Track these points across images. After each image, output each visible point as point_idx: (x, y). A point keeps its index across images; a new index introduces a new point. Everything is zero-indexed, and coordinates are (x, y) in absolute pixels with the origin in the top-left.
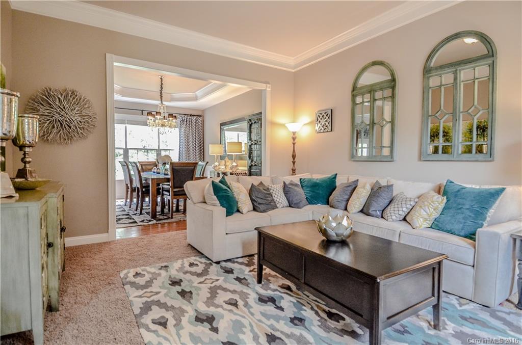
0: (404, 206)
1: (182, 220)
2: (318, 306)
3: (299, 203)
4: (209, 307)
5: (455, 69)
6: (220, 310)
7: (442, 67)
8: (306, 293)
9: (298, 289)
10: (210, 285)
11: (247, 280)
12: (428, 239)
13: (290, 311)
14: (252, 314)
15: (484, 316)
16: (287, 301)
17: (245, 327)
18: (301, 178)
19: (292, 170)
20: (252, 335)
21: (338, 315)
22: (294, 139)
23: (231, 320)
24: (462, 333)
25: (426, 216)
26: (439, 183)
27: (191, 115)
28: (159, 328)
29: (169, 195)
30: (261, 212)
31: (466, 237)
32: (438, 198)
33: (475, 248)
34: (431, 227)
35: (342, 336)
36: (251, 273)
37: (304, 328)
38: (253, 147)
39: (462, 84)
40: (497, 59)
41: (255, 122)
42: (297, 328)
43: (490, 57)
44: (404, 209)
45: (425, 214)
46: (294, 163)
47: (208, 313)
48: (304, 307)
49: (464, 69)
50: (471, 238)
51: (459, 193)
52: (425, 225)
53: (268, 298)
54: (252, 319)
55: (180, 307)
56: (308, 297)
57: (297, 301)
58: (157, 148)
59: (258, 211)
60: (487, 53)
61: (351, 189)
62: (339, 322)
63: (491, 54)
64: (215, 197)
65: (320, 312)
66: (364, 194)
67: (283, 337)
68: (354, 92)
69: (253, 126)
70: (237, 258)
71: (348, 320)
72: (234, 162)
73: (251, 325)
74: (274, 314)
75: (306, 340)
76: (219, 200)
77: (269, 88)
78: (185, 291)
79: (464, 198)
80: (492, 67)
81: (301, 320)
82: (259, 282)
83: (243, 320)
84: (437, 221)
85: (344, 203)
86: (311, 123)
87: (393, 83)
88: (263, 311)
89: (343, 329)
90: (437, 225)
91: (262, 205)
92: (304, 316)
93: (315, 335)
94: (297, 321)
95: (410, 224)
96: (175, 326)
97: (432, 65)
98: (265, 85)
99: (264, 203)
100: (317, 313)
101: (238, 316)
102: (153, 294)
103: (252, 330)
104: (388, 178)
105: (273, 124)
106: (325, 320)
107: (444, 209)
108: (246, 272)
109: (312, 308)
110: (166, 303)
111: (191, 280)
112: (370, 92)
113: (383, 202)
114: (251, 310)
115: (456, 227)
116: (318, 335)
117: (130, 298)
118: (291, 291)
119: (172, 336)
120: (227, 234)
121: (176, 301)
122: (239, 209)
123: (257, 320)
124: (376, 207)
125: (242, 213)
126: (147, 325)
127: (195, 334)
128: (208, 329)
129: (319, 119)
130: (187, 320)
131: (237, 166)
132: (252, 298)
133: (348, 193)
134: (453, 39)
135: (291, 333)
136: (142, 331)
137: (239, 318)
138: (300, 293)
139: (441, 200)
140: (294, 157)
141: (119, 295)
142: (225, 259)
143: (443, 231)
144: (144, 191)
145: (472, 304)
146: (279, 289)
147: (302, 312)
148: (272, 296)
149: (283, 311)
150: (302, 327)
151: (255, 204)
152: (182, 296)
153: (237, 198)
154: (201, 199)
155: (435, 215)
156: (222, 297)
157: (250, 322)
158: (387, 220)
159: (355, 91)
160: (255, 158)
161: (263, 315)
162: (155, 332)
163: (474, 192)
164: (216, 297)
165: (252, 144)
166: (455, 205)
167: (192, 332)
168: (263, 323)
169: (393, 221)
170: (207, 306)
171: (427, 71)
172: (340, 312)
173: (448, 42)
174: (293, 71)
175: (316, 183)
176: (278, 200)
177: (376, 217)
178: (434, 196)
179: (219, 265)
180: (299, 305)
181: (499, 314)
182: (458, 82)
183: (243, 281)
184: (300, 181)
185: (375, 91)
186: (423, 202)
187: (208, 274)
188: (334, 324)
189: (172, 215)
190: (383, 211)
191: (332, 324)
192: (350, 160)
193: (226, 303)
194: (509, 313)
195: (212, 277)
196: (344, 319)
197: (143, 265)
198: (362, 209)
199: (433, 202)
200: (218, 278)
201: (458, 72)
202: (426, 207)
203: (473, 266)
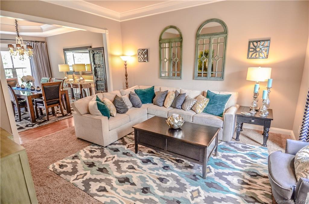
0: (192, 103)
1: (57, 120)
2: (170, 158)
3: (139, 104)
4: (121, 174)
5: (210, 37)
6: (127, 173)
7: (204, 35)
8: (161, 152)
9: (157, 152)
10: (112, 161)
11: (129, 153)
12: (205, 119)
13: (160, 165)
14: (145, 171)
15: (228, 146)
16: (156, 159)
17: (146, 178)
18: (135, 89)
19: (126, 83)
20: (152, 181)
21: (180, 160)
22: (126, 65)
23: (137, 177)
24: (224, 155)
25: (202, 108)
26: (203, 91)
27: (36, 42)
28: (104, 193)
29: (43, 106)
30: (122, 113)
31: (218, 116)
32: (206, 99)
33: (223, 121)
34: (203, 112)
35: (187, 169)
36: (128, 149)
37: (171, 170)
38: (97, 68)
39: (213, 44)
40: (228, 35)
41: (97, 53)
42: (168, 171)
43: (225, 33)
44: (192, 105)
45: (201, 106)
46: (127, 79)
47: (124, 177)
48: (165, 160)
49: (214, 38)
50: (220, 116)
51: (214, 97)
52: (201, 111)
53: (146, 160)
54: (147, 173)
55: (105, 178)
56: (163, 154)
57: (160, 158)
58: (12, 67)
59: (120, 113)
60: (224, 31)
61: (165, 95)
62: (182, 163)
63: (226, 32)
64: (99, 111)
65: (173, 161)
66: (172, 98)
67: (165, 177)
68: (161, 42)
69: (96, 55)
70: (115, 141)
71: (185, 161)
72: (81, 77)
73: (147, 176)
74: (154, 167)
75: (175, 175)
76: (101, 112)
77: (107, 32)
78: (101, 168)
79: (216, 100)
80: (226, 38)
81: (167, 167)
82: (136, 152)
83: (143, 175)
84: (206, 109)
85: (162, 103)
86: (135, 56)
87: (181, 40)
88: (149, 168)
89: (185, 166)
90: (206, 111)
91: (122, 109)
92: (167, 165)
93: (177, 172)
94: (166, 168)
95: (194, 111)
96: (111, 189)
97: (200, 33)
98: (105, 30)
99: (122, 108)
100: (172, 161)
101: (139, 174)
102: (83, 175)
103: (150, 178)
104: (181, 88)
105: (112, 56)
106: (177, 164)
107: (209, 104)
108: (126, 149)
109: (168, 160)
110: (95, 178)
111: (98, 161)
112: (169, 42)
113: (181, 101)
114: (143, 168)
115: (215, 112)
116: (178, 172)
117: (71, 182)
118: (154, 153)
119: (114, 195)
120: (109, 130)
121: (100, 175)
122: (111, 114)
123: (149, 173)
124: (179, 104)
125: (113, 117)
126: (96, 194)
127: (126, 190)
128: (129, 185)
129: (140, 54)
130: (115, 184)
131: (83, 79)
132: (139, 162)
133: (164, 97)
134: (210, 22)
135: (167, 174)
136: (96, 197)
137: (141, 175)
138: (158, 153)
139: (207, 100)
140: (126, 76)
141: (62, 183)
142: (110, 144)
143: (209, 113)
144: (19, 104)
145: (222, 142)
146: (148, 154)
147: (165, 163)
148: (147, 158)
149: (157, 165)
150: (169, 170)
151: (118, 109)
152: (101, 172)
153: (109, 108)
154: (86, 112)
155: (205, 107)
156: (124, 166)
157: (147, 175)
158: (185, 110)
159: (161, 40)
160: (100, 76)
161: (150, 170)
162: (103, 196)
163: (220, 97)
164: (121, 167)
165: (96, 67)
166: (213, 103)
167: (123, 189)
168: (152, 173)
169: (188, 110)
170: (120, 173)
171: (197, 36)
172: (180, 158)
173: (208, 23)
174: (120, 21)
175: (144, 92)
176: (128, 104)
177: (179, 109)
178: (204, 98)
179: (107, 148)
180: (162, 159)
181: (232, 144)
182: (211, 43)
183: (128, 154)
184: (135, 91)
185: (172, 42)
186: (200, 101)
187: (106, 155)
188: (181, 165)
189: (48, 118)
190: (181, 105)
191: (180, 164)
192: (159, 78)
193: (128, 169)
194: (234, 143)
195: (110, 156)
196: (183, 161)
197: (59, 159)
198: (171, 105)
199: (204, 101)
200: (114, 156)
201: (211, 39)
202: (202, 104)
203: (223, 128)
